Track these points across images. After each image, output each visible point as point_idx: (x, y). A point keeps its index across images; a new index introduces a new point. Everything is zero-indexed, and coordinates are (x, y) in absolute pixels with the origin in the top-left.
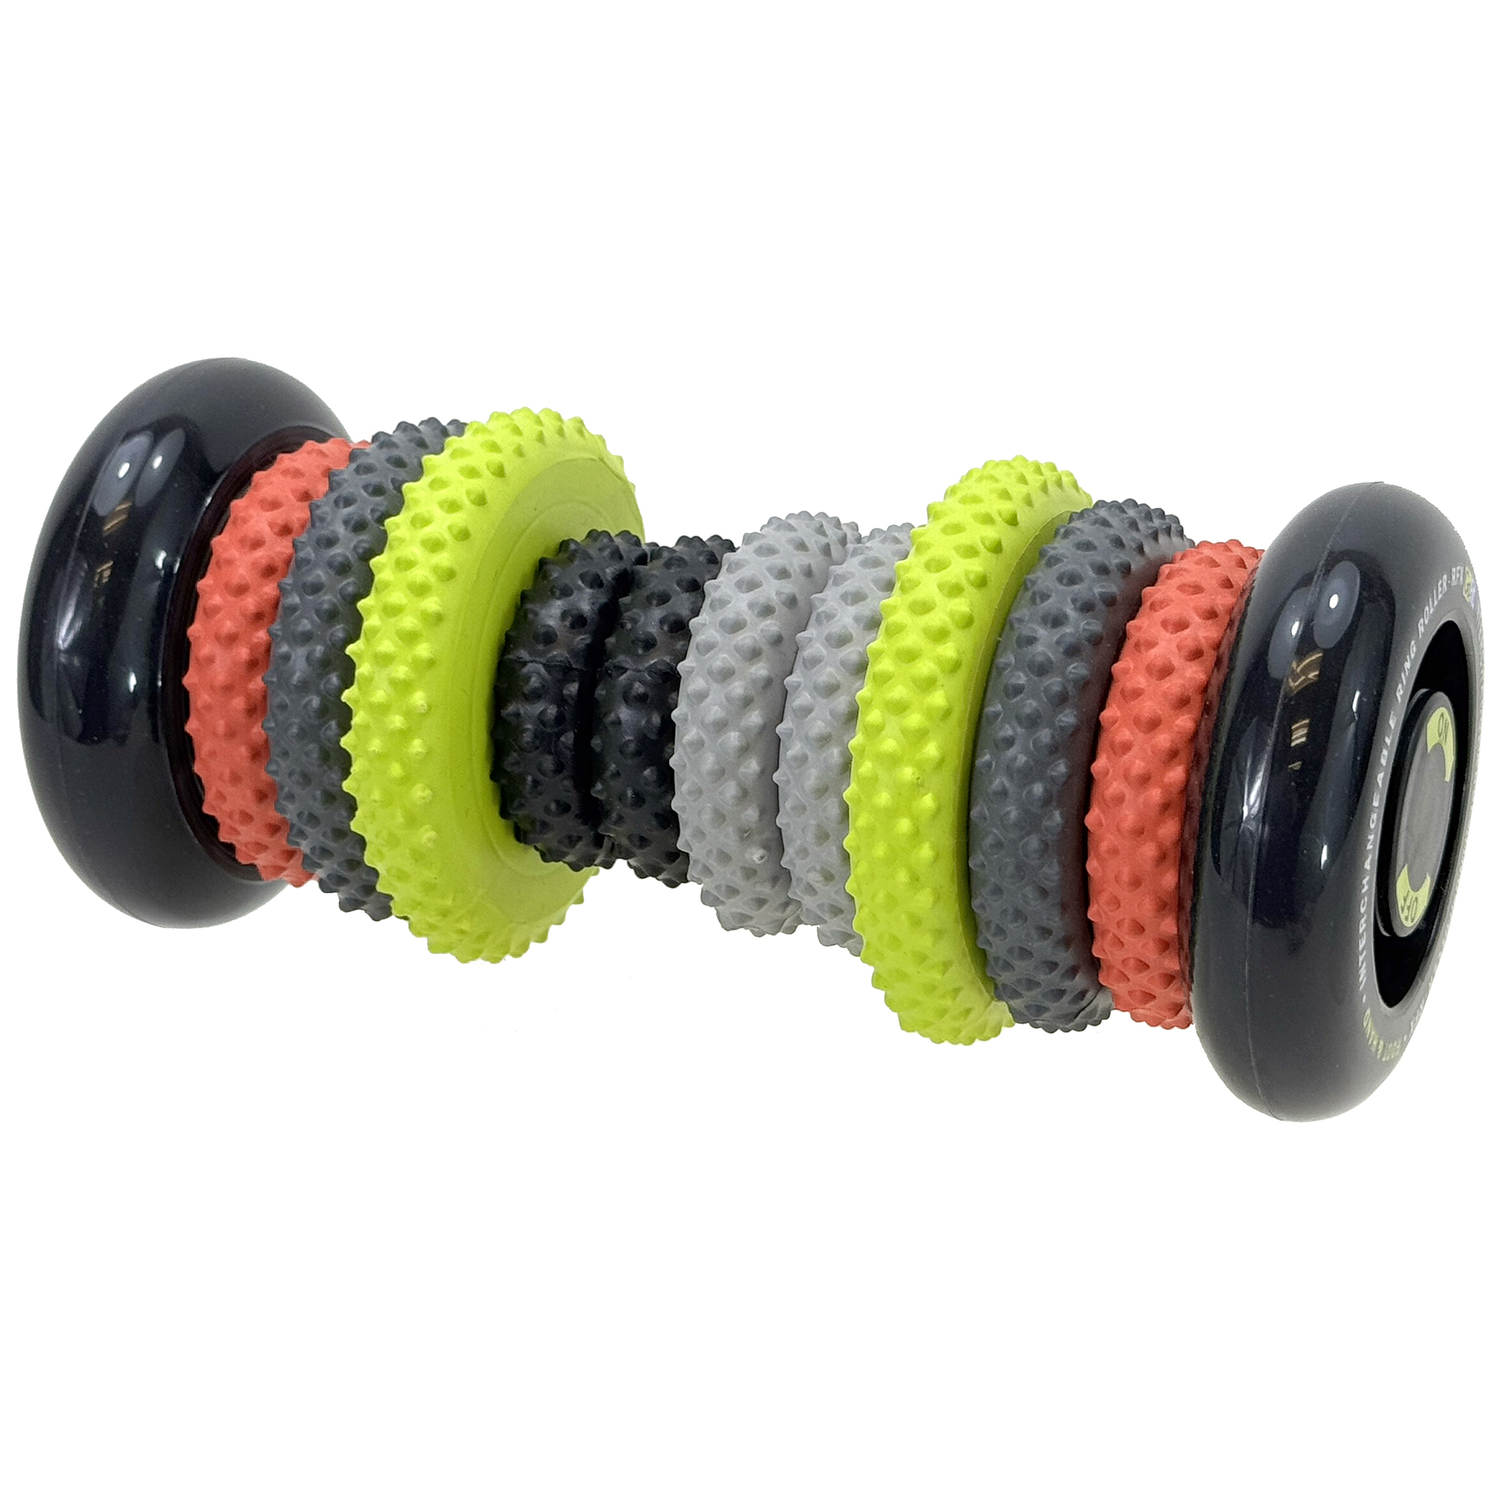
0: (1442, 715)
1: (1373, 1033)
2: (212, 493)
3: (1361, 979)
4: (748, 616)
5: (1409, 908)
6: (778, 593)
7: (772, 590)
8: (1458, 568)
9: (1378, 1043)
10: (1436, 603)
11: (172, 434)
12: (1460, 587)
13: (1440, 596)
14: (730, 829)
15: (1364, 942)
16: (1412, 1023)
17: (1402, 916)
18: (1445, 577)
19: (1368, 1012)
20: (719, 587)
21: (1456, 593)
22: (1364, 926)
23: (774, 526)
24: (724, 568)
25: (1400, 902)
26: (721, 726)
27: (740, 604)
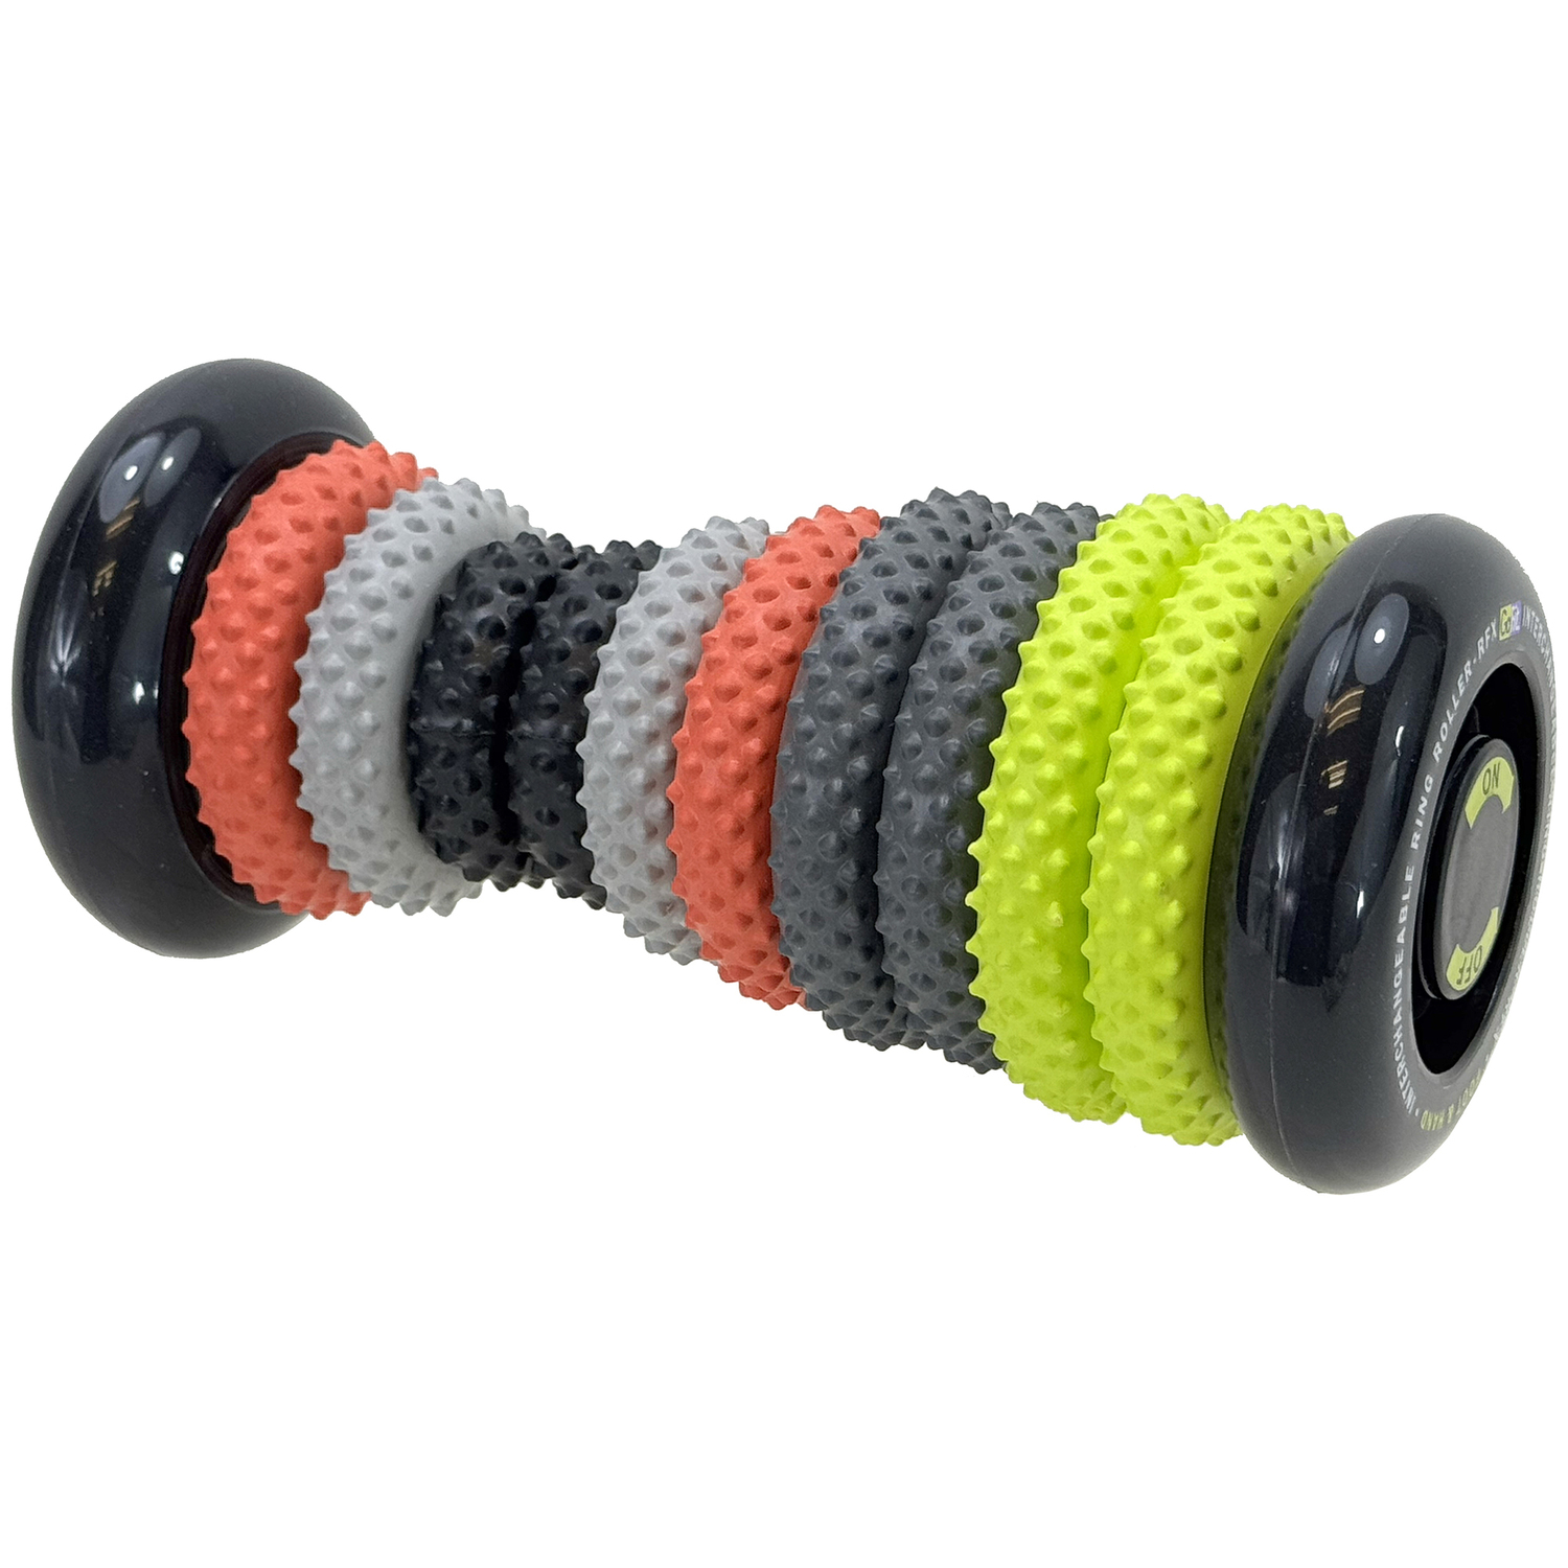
2: (223, 494)
11: (185, 432)
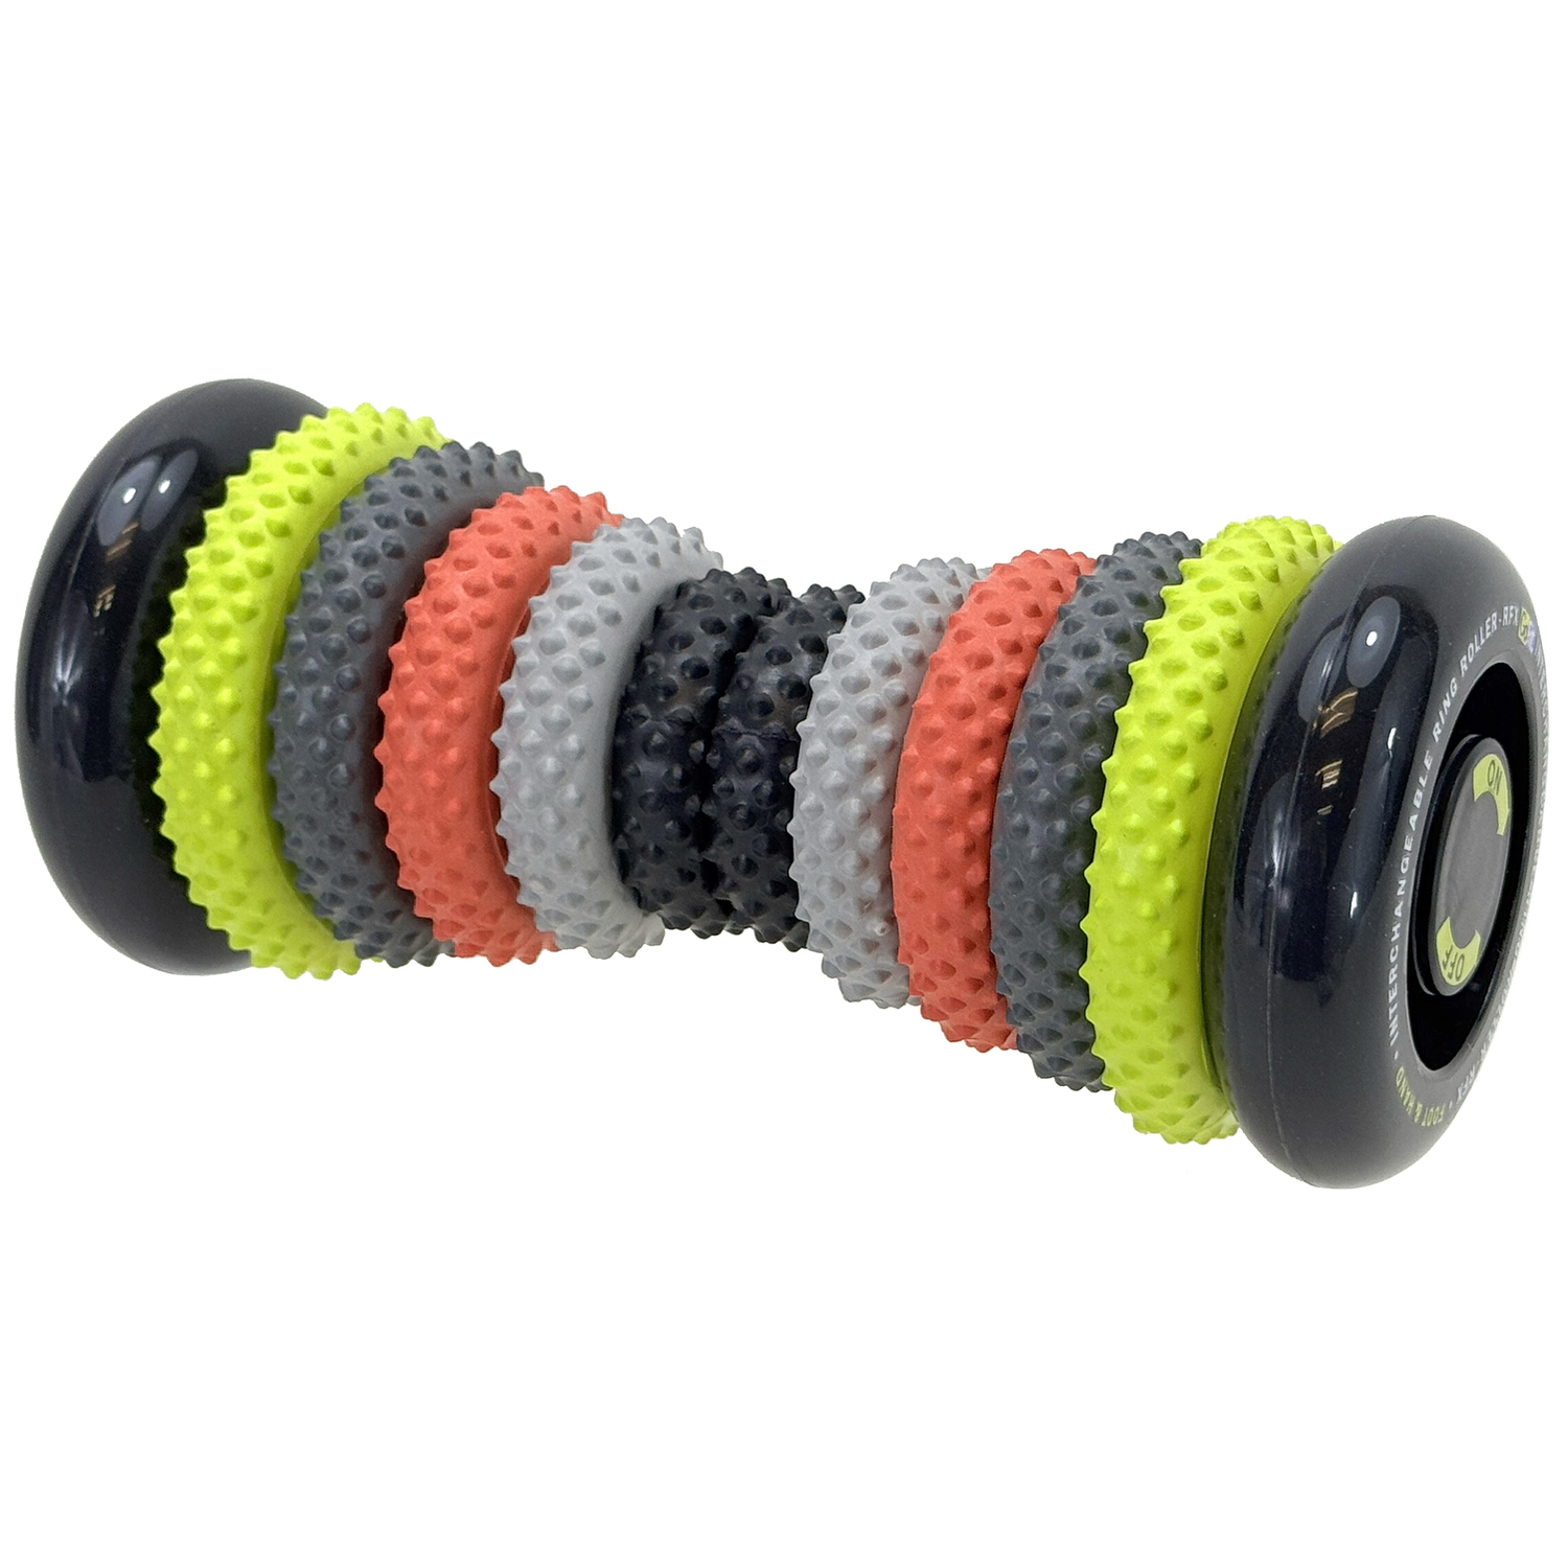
0: (1493, 762)
1: (1408, 1094)
3: (1392, 1033)
4: (872, 675)
5: (1453, 965)
6: (905, 650)
7: (899, 646)
8: (1512, 608)
9: (1416, 1106)
10: (1483, 641)
11: (182, 455)
12: (1514, 629)
13: (1488, 635)
14: (850, 900)
15: (1395, 994)
16: (1460, 1090)
17: (1445, 973)
18: (1495, 615)
19: (1402, 1069)
20: (843, 641)
21: (1509, 633)
22: (1395, 976)
23: (902, 575)
24: (849, 621)
25: (1442, 957)
26: (841, 792)
27: (864, 662)
